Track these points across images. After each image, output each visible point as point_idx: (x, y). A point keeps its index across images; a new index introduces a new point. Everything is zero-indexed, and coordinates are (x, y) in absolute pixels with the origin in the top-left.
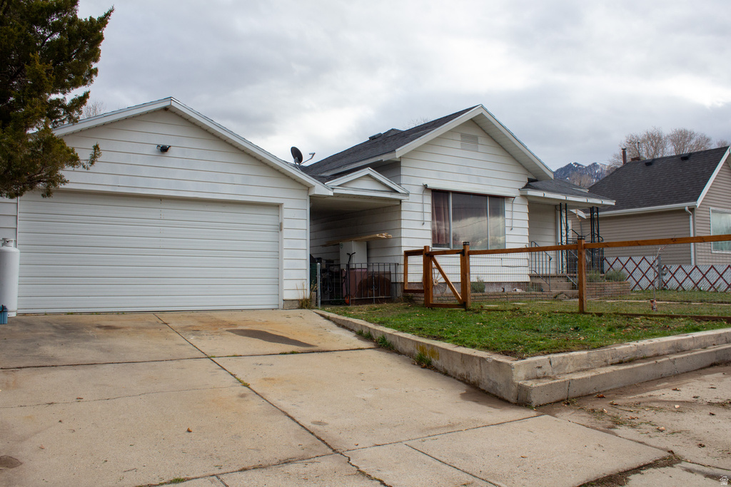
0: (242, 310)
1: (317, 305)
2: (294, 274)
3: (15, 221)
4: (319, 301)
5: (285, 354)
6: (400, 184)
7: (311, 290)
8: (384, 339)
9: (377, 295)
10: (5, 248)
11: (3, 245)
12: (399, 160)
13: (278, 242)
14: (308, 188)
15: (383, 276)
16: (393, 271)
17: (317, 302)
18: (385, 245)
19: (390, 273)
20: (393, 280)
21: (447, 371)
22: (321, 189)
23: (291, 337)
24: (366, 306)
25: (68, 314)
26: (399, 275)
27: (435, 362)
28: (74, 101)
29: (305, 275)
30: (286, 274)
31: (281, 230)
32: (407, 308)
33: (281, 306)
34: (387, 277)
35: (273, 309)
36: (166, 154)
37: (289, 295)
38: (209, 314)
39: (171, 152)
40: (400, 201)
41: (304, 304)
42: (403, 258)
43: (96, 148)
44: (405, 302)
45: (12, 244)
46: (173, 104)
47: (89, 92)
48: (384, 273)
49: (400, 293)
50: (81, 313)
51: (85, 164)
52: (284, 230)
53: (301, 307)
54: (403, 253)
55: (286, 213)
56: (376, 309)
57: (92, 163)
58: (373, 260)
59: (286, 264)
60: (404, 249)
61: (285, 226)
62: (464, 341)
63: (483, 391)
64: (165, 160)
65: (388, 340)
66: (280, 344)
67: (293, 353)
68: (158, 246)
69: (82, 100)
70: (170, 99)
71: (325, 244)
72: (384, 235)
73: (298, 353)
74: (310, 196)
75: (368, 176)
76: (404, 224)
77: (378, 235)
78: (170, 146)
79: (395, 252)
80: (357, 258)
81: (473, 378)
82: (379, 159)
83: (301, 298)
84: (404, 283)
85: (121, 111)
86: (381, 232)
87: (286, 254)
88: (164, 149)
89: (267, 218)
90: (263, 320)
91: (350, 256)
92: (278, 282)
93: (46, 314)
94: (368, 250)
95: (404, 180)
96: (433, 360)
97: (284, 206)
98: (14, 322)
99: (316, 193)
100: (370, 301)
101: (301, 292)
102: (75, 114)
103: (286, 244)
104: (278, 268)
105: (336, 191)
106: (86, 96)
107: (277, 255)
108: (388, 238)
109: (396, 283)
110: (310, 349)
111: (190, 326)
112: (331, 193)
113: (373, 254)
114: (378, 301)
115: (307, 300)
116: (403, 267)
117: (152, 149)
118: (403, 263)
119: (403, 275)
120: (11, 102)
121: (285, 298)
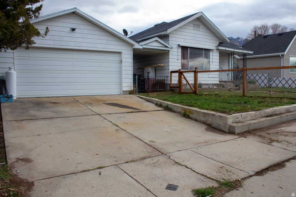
0: (106, 95)
1: (136, 93)
2: (127, 80)
3: (13, 60)
4: (137, 91)
5: (129, 113)
6: (169, 44)
7: (134, 87)
8: (167, 106)
9: (160, 89)
10: (10, 71)
11: (9, 70)
12: (168, 34)
13: (121, 68)
14: (132, 45)
15: (162, 81)
16: (166, 79)
17: (136, 92)
18: (162, 68)
19: (165, 80)
20: (166, 83)
21: (196, 119)
22: (137, 46)
23: (129, 106)
24: (156, 93)
25: (37, 98)
26: (168, 81)
27: (191, 116)
28: (36, 8)
29: (131, 81)
30: (124, 80)
31: (121, 63)
32: (172, 94)
33: (122, 93)
34: (163, 81)
35: (119, 95)
36: (74, 31)
37: (125, 89)
38: (93, 97)
39: (76, 31)
40: (169, 51)
41: (131, 93)
42: (170, 74)
43: (47, 28)
44: (171, 91)
45: (13, 69)
46: (77, 10)
47: (42, 5)
48: (162, 80)
49: (168, 88)
50: (42, 97)
51: (43, 35)
52: (123, 63)
53: (130, 94)
55: (123, 56)
56: (159, 94)
57: (46, 35)
58: (157, 75)
59: (123, 76)
60: (170, 70)
61: (123, 61)
62: (203, 107)
63: (214, 127)
64: (74, 34)
65: (170, 107)
66: (127, 109)
67: (132, 112)
68: (72, 70)
69: (39, 9)
70: (75, 8)
71: (138, 68)
72: (162, 65)
73: (134, 112)
74: (133, 49)
75: (156, 40)
76: (170, 60)
77: (160, 65)
78: (76, 28)
79: (166, 71)
80: (151, 74)
81: (208, 122)
82: (160, 34)
83: (130, 90)
84: (170, 84)
85: (55, 14)
86: (161, 63)
87: (123, 72)
88: (73, 30)
89: (115, 58)
90: (116, 99)
91: (148, 73)
92: (121, 84)
93: (28, 98)
94: (155, 71)
95: (170, 42)
96: (190, 115)
97: (123, 53)
98: (15, 101)
99: (135, 47)
100: (157, 91)
101: (130, 88)
102: (37, 14)
103: (123, 68)
104: (121, 78)
105: (143, 47)
106: (41, 6)
107: (120, 73)
108: (164, 66)
109: (167, 84)
110: (139, 111)
111: (87, 102)
112: (141, 48)
113: (157, 72)
114: (160, 91)
115: (132, 91)
116: (170, 77)
117: (68, 30)
118: (170, 76)
119: (170, 81)
120: (8, 9)
121: (124, 90)
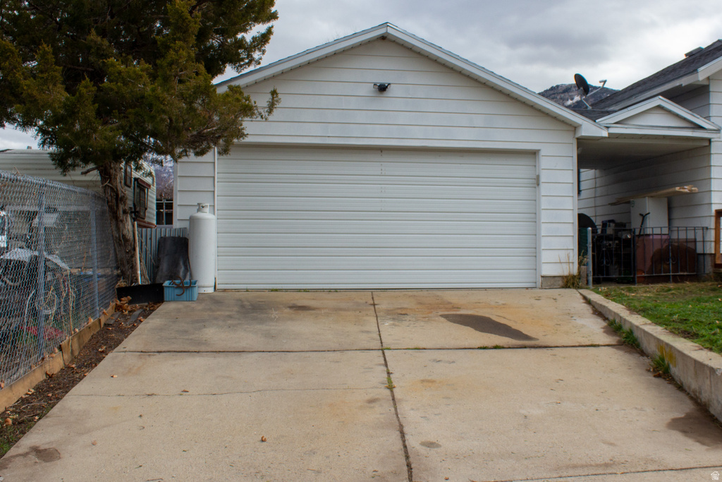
1: (587, 283)
2: (556, 243)
3: (212, 183)
4: (591, 279)
5: (485, 348)
6: (708, 118)
7: (580, 263)
8: (631, 333)
9: (675, 270)
10: (200, 215)
11: (199, 210)
12: (706, 83)
13: (535, 201)
14: (575, 128)
15: (685, 244)
16: (699, 238)
17: (587, 281)
18: (691, 202)
19: (695, 241)
20: (699, 250)
21: (682, 384)
22: (590, 129)
23: (515, 326)
24: (659, 286)
25: (272, 290)
26: (708, 244)
27: (675, 370)
28: (254, 39)
29: (572, 243)
30: (545, 243)
31: (538, 185)
33: (539, 285)
34: (691, 245)
35: (527, 288)
36: (385, 94)
37: (548, 270)
39: (393, 91)
40: (709, 140)
41: (569, 282)
42: (713, 219)
43: (274, 93)
44: (716, 280)
45: (207, 210)
46: (390, 31)
47: (272, 27)
48: (687, 241)
49: (709, 268)
50: (287, 290)
51: (263, 114)
52: (542, 186)
53: (566, 286)
54: (713, 213)
55: (544, 162)
56: (670, 290)
57: (270, 111)
58: (676, 223)
59: (544, 229)
60: (715, 208)
61: (543, 179)
62: (716, 342)
63: (712, 416)
64: (385, 102)
66: (489, 335)
67: (496, 347)
68: (379, 209)
69: (265, 38)
70: (386, 25)
72: (686, 189)
73: (503, 348)
74: (578, 139)
75: (659, 107)
76: (715, 173)
77: (677, 189)
78: (389, 84)
79: (703, 211)
80: (655, 222)
81: (704, 397)
82: (677, 83)
83: (566, 273)
84: (715, 255)
86: (682, 184)
87: (544, 217)
88: (382, 88)
89: (519, 170)
90: (501, 302)
91: (644, 217)
92: (535, 252)
93: (247, 290)
94: (670, 209)
95: (714, 110)
96: (671, 366)
97: (542, 153)
98: (204, 298)
99: (583, 134)
100: (666, 279)
101: (565, 266)
103: (544, 203)
104: (536, 235)
105: (612, 131)
106: (269, 31)
107: (534, 217)
108: (691, 193)
109: (704, 254)
111: (398, 309)
112: (605, 134)
113: (676, 214)
114: (677, 279)
115: (574, 277)
116: (713, 232)
117: (368, 89)
118: (713, 225)
119: (713, 244)
121: (544, 273)
